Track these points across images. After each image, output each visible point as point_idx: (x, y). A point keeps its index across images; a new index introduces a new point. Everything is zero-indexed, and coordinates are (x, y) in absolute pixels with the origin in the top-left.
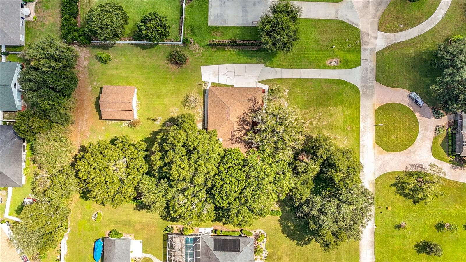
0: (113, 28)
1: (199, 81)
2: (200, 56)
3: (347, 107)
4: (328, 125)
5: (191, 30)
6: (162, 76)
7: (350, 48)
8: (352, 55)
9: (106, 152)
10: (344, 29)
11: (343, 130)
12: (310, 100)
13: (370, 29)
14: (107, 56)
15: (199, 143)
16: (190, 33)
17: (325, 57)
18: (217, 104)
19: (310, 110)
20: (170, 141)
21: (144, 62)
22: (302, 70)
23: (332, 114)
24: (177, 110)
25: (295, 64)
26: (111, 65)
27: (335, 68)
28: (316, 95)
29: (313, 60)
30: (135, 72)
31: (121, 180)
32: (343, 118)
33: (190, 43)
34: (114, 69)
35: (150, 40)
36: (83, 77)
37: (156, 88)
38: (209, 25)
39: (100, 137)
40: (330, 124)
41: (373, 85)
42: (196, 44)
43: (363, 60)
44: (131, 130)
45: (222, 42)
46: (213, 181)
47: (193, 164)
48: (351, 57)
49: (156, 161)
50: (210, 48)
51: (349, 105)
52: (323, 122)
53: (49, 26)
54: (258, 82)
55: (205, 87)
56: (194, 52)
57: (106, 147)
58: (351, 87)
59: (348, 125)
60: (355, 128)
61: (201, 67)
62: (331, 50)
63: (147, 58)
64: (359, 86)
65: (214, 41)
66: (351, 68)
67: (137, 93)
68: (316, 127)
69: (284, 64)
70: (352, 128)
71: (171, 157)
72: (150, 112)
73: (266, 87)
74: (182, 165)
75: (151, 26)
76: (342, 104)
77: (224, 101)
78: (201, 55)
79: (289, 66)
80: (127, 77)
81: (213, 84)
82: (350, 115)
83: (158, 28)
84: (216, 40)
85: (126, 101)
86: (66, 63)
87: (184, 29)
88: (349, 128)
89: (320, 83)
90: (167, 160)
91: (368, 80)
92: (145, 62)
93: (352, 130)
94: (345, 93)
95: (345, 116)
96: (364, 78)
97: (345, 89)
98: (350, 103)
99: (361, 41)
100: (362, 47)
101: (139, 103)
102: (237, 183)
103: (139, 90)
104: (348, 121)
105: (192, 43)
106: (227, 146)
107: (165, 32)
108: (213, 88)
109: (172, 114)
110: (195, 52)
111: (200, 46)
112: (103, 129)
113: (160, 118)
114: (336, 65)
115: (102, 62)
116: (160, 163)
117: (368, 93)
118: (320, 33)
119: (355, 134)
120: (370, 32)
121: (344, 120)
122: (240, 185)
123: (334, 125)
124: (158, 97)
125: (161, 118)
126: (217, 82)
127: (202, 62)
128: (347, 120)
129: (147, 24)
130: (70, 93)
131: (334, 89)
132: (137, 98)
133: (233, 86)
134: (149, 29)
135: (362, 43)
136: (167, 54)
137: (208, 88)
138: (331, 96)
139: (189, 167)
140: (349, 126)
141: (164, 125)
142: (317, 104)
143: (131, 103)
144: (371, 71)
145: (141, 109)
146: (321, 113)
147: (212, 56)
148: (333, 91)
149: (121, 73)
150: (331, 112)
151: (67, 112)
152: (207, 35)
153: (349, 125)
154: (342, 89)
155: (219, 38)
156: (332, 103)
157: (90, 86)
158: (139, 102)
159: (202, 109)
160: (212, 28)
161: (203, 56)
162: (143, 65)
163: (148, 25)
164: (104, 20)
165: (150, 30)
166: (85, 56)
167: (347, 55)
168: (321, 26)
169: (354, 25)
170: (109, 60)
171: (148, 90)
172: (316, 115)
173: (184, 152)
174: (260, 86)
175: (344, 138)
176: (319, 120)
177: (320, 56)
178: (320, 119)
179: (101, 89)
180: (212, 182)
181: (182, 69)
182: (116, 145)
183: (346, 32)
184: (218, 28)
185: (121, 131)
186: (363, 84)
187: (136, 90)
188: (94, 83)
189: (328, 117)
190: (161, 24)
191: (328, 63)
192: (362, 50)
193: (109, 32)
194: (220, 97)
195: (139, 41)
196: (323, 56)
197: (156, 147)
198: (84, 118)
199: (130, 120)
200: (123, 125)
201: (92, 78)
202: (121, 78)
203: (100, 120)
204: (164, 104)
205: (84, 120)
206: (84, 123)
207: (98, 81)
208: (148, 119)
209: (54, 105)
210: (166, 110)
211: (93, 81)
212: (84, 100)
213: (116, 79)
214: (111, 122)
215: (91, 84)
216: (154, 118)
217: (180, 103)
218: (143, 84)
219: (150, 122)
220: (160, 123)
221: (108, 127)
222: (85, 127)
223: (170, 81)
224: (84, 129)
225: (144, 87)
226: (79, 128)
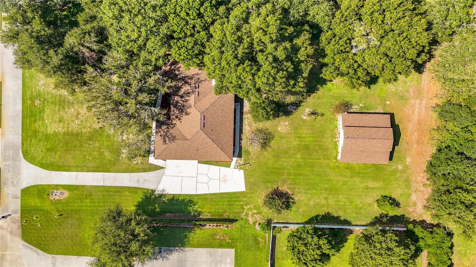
0: (371, 250)
1: (247, 170)
2: (246, 206)
3: (39, 132)
4: (66, 107)
5: (259, 243)
6: (301, 177)
7: (35, 214)
8: (33, 204)
9: (383, 61)
10: (43, 240)
11: (44, 99)
12: (91, 142)
13: (9, 240)
14: (382, 207)
15: (236, 71)
16: (260, 239)
17: (71, 202)
18: (220, 135)
19: (90, 128)
20: (280, 74)
21: (328, 198)
22: (101, 184)
23: (60, 121)
24: (279, 128)
25: (112, 194)
26: (377, 195)
27: (57, 187)
28: (82, 149)
29: (86, 198)
30: (341, 183)
31: (360, 19)
32: (45, 116)
33: (259, 224)
34: (373, 188)
35: (316, 230)
36: (419, 178)
37: (309, 160)
38: (233, 250)
39: (393, 90)
40: (64, 108)
41: (4, 162)
42: (251, 223)
43: (18, 198)
44: (347, 99)
45: (215, 225)
46: (216, 14)
47: (245, 37)
48: (34, 202)
49: (305, 45)
50: (232, 217)
51: (37, 135)
52: (73, 111)
53: (469, 253)
54: (163, 168)
55: (239, 161)
56: (256, 211)
57: (383, 69)
58: (34, 160)
59: (38, 107)
60: (29, 102)
61: (243, 189)
62: (61, 211)
63: (323, 203)
64: (23, 160)
65: (226, 227)
66: (34, 186)
67: (337, 153)
68: (82, 103)
69: (127, 193)
70: (33, 102)
71: (280, 48)
72: (319, 126)
73: (152, 160)
74: (261, 35)
75: (313, 251)
76: (47, 136)
77: (209, 140)
78: (244, 207)
79: (119, 190)
80: (352, 177)
81: (228, 166)
82: (35, 121)
83: (302, 248)
84: (223, 228)
85: (353, 140)
86: (444, 197)
87: (269, 245)
88: (37, 102)
89: (77, 166)
90: (288, 45)
91: (11, 169)
92: (326, 198)
93: (32, 99)
94: (42, 151)
95: (43, 119)
96: (17, 172)
97: (43, 157)
98: (36, 138)
99: (20, 224)
100: (19, 215)
101: (335, 138)
102: (178, 9)
103: (336, 158)
104: (38, 112)
105: (257, 224)
106: (203, 74)
107: (293, 241)
108: (228, 159)
109: (287, 124)
110: (253, 212)
111: (246, 220)
112: (388, 101)
113: (305, 118)
114: (55, 191)
115: (390, 198)
116: (298, 42)
117: (11, 152)
118: (76, 236)
119: (28, 93)
120: (9, 236)
121: (43, 113)
122: (172, 6)
123: (57, 106)
124: (307, 147)
125: (303, 117)
126: (222, 168)
127: (244, 197)
128: (40, 112)
129: (320, 253)
130: (439, 152)
131: (57, 157)
132: (338, 146)
133: (199, 162)
134: (316, 246)
135: (20, 221)
136: (294, 208)
137: (235, 159)
138: (62, 147)
139: (250, 32)
140: (36, 105)
141: (297, 105)
142: (82, 136)
143: (346, 138)
144: (7, 182)
145: (332, 131)
146: (75, 124)
147: (230, 205)
148: (58, 153)
149: (361, 182)
150: (61, 125)
151: (444, 123)
152: (236, 236)
153: (37, 106)
154: (47, 157)
155: (218, 230)
156: (60, 137)
157: (407, 163)
158: (334, 140)
159: (244, 130)
160: (229, 246)
161: (242, 205)
162: (329, 194)
163: (318, 252)
164: (385, 263)
165: (316, 245)
166: (415, 208)
167: (39, 205)
168: (75, 246)
169: (30, 246)
170: (379, 202)
171: (322, 157)
172: (82, 121)
173: (260, 57)
174: (160, 162)
175: (43, 89)
176: (79, 114)
177: (77, 203)
178: (77, 116)
179: (391, 158)
180: (217, 12)
181: (273, 187)
182: (368, 73)
183: (41, 237)
184: (221, 246)
185: (362, 99)
186: (18, 163)
187: (339, 157)
188: (401, 168)
189: (65, 118)
190: (299, 253)
191: (66, 194)
192: (20, 211)
193: (378, 243)
194: (215, 146)
195: (335, 229)
196: (72, 204)
197: (306, 69)
198: (417, 118)
199: (348, 113)
200: (359, 107)
201: (405, 175)
202: (361, 175)
203: (393, 113)
204: (299, 137)
205: (416, 114)
206: (417, 110)
207: (396, 171)
208: (323, 115)
209: (465, 132)
210: (296, 129)
211: (403, 171)
212: (417, 144)
213: (368, 173)
214: (377, 111)
215: (406, 167)
216: (313, 117)
217: (276, 138)
218: (329, 166)
219: (319, 111)
220: (304, 111)
221: (380, 104)
222: (416, 103)
223: (289, 170)
224: (417, 102)
225: (327, 161)
226: (424, 102)
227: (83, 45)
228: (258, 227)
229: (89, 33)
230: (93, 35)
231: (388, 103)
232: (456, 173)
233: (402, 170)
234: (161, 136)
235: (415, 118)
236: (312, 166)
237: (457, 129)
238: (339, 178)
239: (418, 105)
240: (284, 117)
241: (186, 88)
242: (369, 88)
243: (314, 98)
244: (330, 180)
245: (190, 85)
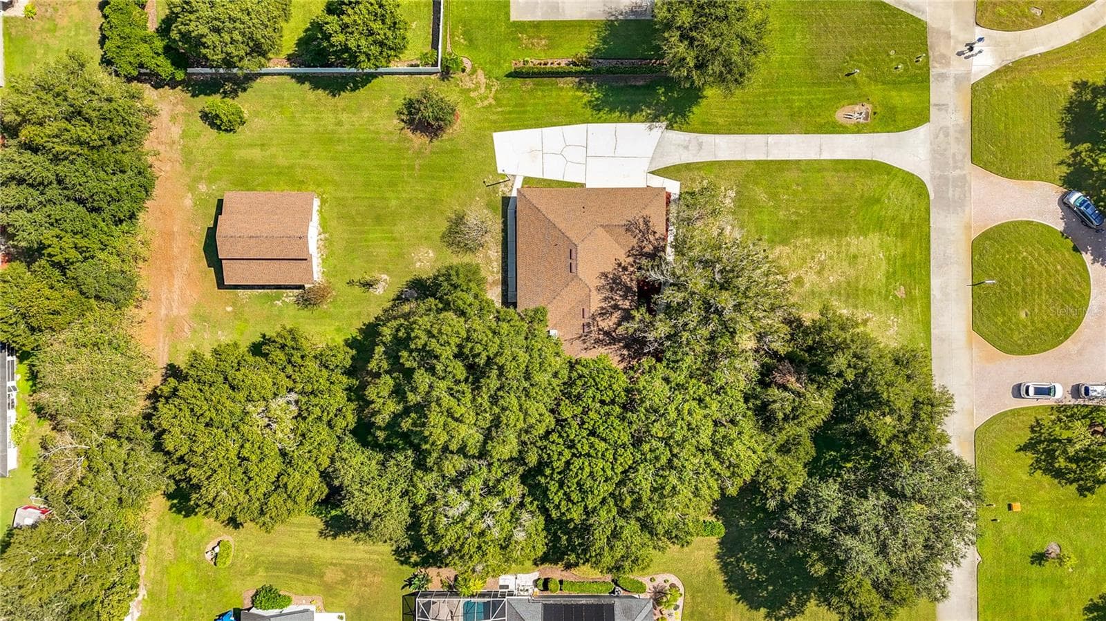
0: (249, 28)
1: (490, 172)
2: (490, 104)
3: (896, 236)
4: (844, 285)
5: (464, 33)
6: (388, 162)
7: (899, 76)
8: (904, 94)
9: (239, 375)
10: (883, 23)
11: (886, 298)
12: (794, 218)
13: (952, 21)
14: (234, 110)
15: (501, 347)
16: (462, 41)
17: (831, 99)
18: (541, 237)
19: (795, 246)
20: (420, 343)
21: (336, 125)
22: (772, 138)
23: (855, 257)
24: (431, 255)
25: (750, 120)
26: (243, 134)
27: (859, 130)
28: (811, 205)
29: (800, 109)
30: (312, 153)
31: (283, 453)
32: (884, 266)
33: (463, 71)
34: (252, 146)
35: (353, 61)
36: (168, 169)
37: (372, 195)
38: (512, 19)
39: (220, 332)
40: (849, 283)
41: (965, 175)
42: (480, 72)
43: (935, 105)
44: (305, 313)
45: (549, 65)
46: (542, 450)
47: (486, 405)
48: (903, 98)
49: (382, 401)
50: (518, 82)
51: (899, 230)
52: (831, 278)
53: (70, 31)
54: (652, 173)
55: (506, 189)
56: (472, 94)
57: (239, 363)
58: (904, 181)
59: (898, 284)
60: (917, 292)
61: (497, 136)
62: (849, 82)
63: (345, 115)
64: (926, 179)
65: (527, 62)
66: (905, 129)
67: (320, 212)
68: (813, 293)
69: (721, 121)
70: (908, 292)
71: (423, 388)
72: (356, 261)
73: (674, 187)
74: (456, 408)
75: (355, 21)
76: (881, 228)
77: (562, 226)
78: (494, 103)
79: (736, 127)
80: (292, 167)
81: (527, 180)
82: (904, 256)
83: (376, 26)
84: (534, 59)
85: (291, 233)
86: (120, 130)
87: (445, 31)
88: (901, 292)
89: (819, 171)
90: (412, 398)
91: (951, 161)
92: (339, 124)
93: (910, 299)
94: (889, 198)
95: (889, 260)
96: (938, 156)
97: (887, 185)
98: (902, 224)
99: (931, 54)
100: (933, 72)
101: (326, 239)
102: (609, 455)
103: (323, 202)
104: (899, 273)
105: (468, 70)
106: (574, 351)
107: (395, 38)
108: (527, 192)
109: (418, 265)
110: (476, 93)
111: (490, 77)
112: (229, 313)
113: (385, 277)
114: (862, 120)
115: (219, 128)
116: (393, 407)
117: (950, 195)
118: (818, 36)
119: (918, 310)
120: (953, 29)
121: (888, 272)
122: (621, 460)
123: (861, 287)
124: (378, 219)
125: (388, 279)
126: (537, 174)
127: (495, 122)
128: (894, 273)
129: (344, 17)
130: (133, 213)
131: (859, 187)
132: (320, 224)
133: (583, 185)
134: (350, 30)
135: (931, 59)
136: (400, 103)
137: (514, 194)
138: (850, 207)
139: (477, 414)
140: (902, 288)
141: (400, 299)
142: (813, 229)
143: (303, 238)
144: (959, 136)
145: (332, 254)
146: (825, 252)
147: (523, 105)
148: (857, 194)
149: (274, 156)
150: (853, 250)
151: (126, 268)
152: (508, 46)
153: (901, 284)
154: (879, 186)
155: (542, 55)
156: (854, 226)
157: (190, 195)
158: (327, 235)
159: (500, 250)
160: (521, 26)
161: (499, 105)
162: (333, 132)
163: (346, 19)
164: (223, 6)
165: (352, 33)
166: (172, 110)
167: (894, 93)
168: (820, 15)
169: (909, 11)
170: (239, 120)
171: (349, 201)
172: (813, 258)
173: (460, 370)
174: (657, 182)
175: (889, 319)
176: (819, 273)
177: (818, 99)
178: (823, 269)
179: (220, 202)
180: (540, 452)
181: (441, 141)
182: (266, 356)
183: (888, 30)
184: (537, 25)
185: (277, 315)
186: (938, 173)
187: (316, 203)
188: (200, 187)
189: (845, 264)
190: (383, 15)
191: (839, 116)
192: (931, 79)
193: (237, 41)
194: (551, 217)
195: (321, 67)
196: (827, 96)
197: (378, 361)
198: (176, 282)
199: (301, 287)
200: (283, 299)
201: (193, 172)
202: (274, 170)
203: (219, 288)
204: (394, 239)
205: (176, 288)
206: (176, 297)
207: (211, 180)
208: (351, 283)
209: (87, 248)
210: (401, 256)
211: (197, 179)
212: (174, 232)
213: (261, 175)
214: (249, 291)
215: (192, 188)
216: (368, 278)
217: (437, 237)
218: (335, 184)
219: (357, 290)
220: (385, 290)
221: (243, 306)
222: (178, 308)
223: (410, 176)
224: (175, 312)
225: (339, 194)
226: (163, 312)
227: (799, 395)
228: (468, 65)
229: (786, 418)
230: (780, 415)
231: (229, 309)
232: (102, 175)
233: (198, 183)
234: (655, 233)
235: (178, 282)
236: (367, 184)
237: (101, 255)
238: (316, 163)
239: (175, 305)
240: (424, 277)
241: (607, 323)
242: (264, 336)
243: (369, 315)
244: (333, 159)
245: (600, 330)
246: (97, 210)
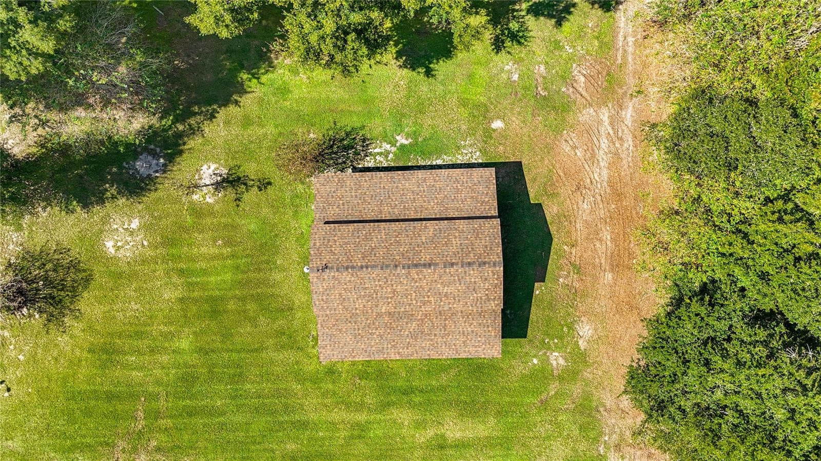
6: (199, 421)
24: (110, 244)
30: (343, 434)
37: (225, 356)
39: (515, 77)
44: (350, 122)
72: (254, 227)
80: (385, 406)
85: (346, 276)
112: (498, 116)
124: (214, 309)
130: (672, 314)
149: (419, 425)
157: (582, 344)
171: (270, 342)
185: (405, 116)
188: (561, 362)
199: (355, 170)
200: (394, 149)
201: (577, 389)
202: (417, 399)
203: (519, 165)
204: (181, 272)
205: (603, 159)
206: (604, 144)
207: (543, 375)
208: (264, 184)
209: (780, 220)
210: (169, 242)
211: (569, 375)
212: (612, 270)
213: (443, 389)
214: (460, 159)
215: (580, 358)
216: (231, 193)
217: (99, 279)
218: (300, 377)
219: (250, 169)
220: (198, 171)
221: (472, 132)
222: (600, 122)
223: (155, 397)
224: (605, 116)
225: (289, 356)
226: (628, 114)
231: (497, 124)
233: (566, 370)
235: (600, 174)
236: (238, 377)
237: (746, 206)
238: (338, 415)
239: (606, 127)
240: (122, 201)
242: (429, 73)
243: (227, 123)
244: (304, 425)
246: (761, 318)
